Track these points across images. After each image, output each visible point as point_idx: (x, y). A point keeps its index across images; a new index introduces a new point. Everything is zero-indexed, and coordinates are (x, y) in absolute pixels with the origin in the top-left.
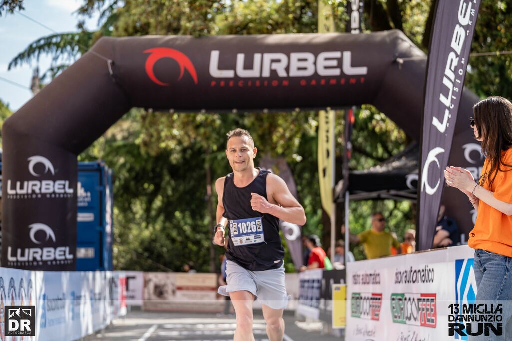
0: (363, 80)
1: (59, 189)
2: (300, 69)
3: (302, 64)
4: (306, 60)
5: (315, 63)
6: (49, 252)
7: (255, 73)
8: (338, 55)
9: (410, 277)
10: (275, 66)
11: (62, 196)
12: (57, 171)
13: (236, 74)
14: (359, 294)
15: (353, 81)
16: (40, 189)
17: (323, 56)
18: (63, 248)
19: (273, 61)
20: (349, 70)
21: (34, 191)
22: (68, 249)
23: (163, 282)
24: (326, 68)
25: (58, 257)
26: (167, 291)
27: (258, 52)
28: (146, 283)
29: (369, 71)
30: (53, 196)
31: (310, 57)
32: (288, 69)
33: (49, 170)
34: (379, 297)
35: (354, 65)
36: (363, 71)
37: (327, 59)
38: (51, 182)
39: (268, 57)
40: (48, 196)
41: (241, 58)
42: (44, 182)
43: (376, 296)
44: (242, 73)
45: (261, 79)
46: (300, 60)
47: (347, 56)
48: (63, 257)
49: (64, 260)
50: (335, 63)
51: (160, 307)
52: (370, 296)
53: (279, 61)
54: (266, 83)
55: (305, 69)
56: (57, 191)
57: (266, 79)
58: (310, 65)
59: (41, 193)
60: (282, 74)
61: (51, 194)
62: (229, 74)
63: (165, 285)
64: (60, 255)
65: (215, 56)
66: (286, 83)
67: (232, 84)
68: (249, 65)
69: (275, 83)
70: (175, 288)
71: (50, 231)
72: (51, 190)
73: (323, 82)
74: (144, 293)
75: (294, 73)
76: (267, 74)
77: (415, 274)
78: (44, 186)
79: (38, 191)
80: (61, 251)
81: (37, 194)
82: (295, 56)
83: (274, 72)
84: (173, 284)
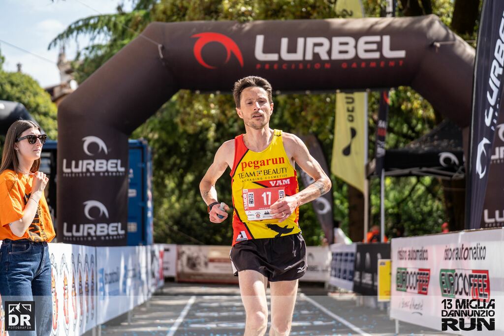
0: (401, 62)
1: (112, 167)
2: (341, 52)
3: (344, 48)
4: (347, 44)
5: (356, 47)
6: (103, 227)
7: (298, 56)
8: (377, 38)
9: (461, 254)
10: (317, 49)
11: (114, 174)
12: (110, 150)
13: (280, 57)
14: (405, 269)
15: (392, 64)
16: (94, 168)
17: (363, 40)
18: (115, 224)
19: (316, 45)
20: (388, 53)
21: (88, 170)
22: (120, 225)
23: (195, 255)
24: (366, 51)
25: (111, 233)
26: (199, 264)
27: (301, 36)
28: (179, 255)
29: (407, 54)
30: (106, 174)
31: (351, 41)
32: (329, 53)
33: (103, 149)
34: (426, 272)
35: (392, 48)
36: (401, 54)
37: (367, 43)
38: (104, 161)
39: (311, 41)
40: (102, 174)
41: (285, 42)
42: (98, 161)
43: (423, 272)
44: (286, 56)
45: (304, 62)
46: (341, 44)
47: (386, 40)
48: (115, 233)
49: (116, 236)
50: (374, 47)
51: (192, 279)
52: (417, 271)
53: (321, 45)
54: (309, 66)
55: (346, 52)
56: (110, 169)
57: (309, 61)
58: (350, 48)
59: (95, 172)
60: (324, 57)
61: (104, 172)
62: (274, 57)
63: (198, 257)
64: (113, 231)
65: (260, 40)
66: (327, 66)
67: (276, 66)
68: (292, 49)
69: (317, 66)
70: (207, 260)
71: (103, 208)
72: (104, 169)
73: (363, 65)
74: (177, 265)
75: (336, 56)
76: (309, 57)
77: (466, 251)
78: (98, 165)
79: (91, 169)
80: (113, 227)
81: (91, 173)
82: (336, 40)
83: (316, 56)
84: (205, 257)
